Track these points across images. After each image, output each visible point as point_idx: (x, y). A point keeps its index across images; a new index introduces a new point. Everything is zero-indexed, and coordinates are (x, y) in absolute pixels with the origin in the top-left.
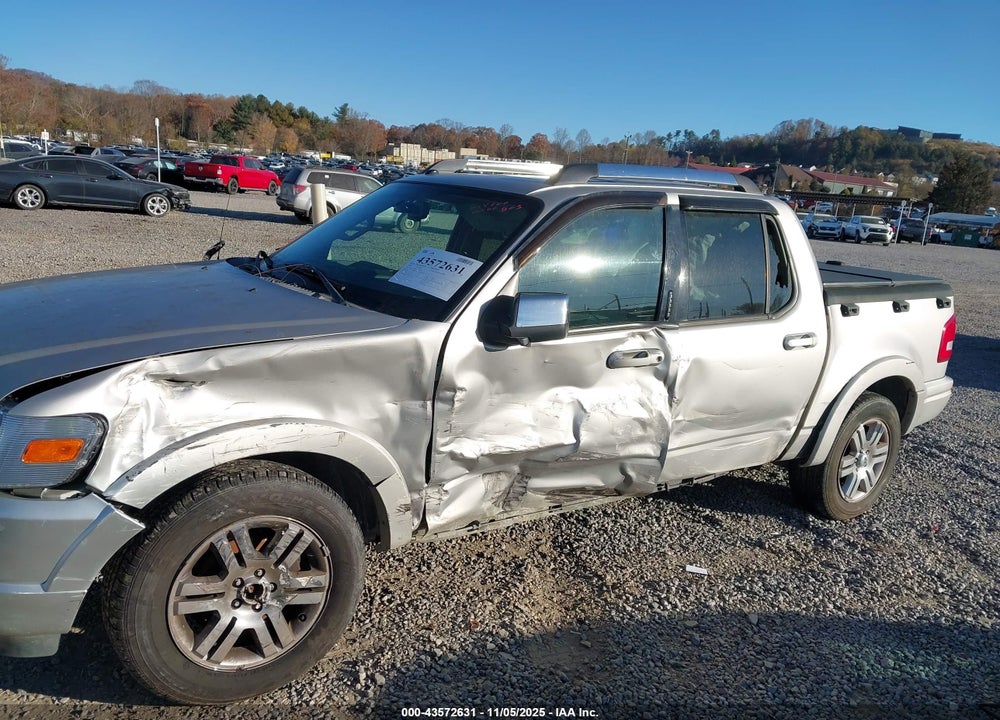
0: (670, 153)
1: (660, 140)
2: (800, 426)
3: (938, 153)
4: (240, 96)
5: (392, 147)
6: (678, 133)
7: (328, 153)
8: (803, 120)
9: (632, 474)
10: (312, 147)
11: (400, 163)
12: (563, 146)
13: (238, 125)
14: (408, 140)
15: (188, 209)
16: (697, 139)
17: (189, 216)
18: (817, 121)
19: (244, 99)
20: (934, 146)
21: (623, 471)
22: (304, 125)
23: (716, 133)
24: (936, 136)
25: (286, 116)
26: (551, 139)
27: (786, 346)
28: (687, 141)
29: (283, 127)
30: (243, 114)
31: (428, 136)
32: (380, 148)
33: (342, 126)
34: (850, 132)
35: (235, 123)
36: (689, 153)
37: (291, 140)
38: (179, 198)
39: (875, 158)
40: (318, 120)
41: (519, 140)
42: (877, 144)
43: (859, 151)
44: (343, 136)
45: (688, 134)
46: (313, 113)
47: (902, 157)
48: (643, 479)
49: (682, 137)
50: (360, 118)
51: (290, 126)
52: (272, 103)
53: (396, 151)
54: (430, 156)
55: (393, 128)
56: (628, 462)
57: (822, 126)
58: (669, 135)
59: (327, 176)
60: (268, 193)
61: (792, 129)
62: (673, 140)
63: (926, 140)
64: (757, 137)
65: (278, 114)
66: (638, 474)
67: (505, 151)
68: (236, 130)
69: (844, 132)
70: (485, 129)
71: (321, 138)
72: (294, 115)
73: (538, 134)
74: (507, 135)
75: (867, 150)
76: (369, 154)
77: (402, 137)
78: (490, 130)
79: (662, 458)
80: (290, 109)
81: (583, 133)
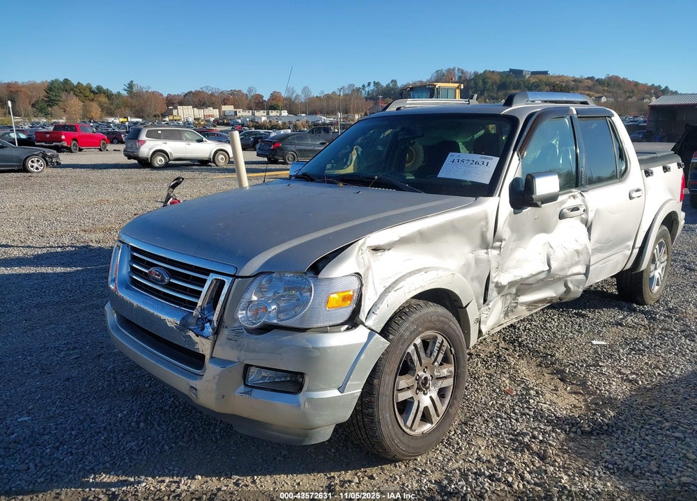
0: (366, 98)
1: (358, 90)
2: (633, 247)
3: (535, 84)
4: (49, 81)
5: (171, 109)
6: (369, 84)
7: (125, 118)
8: (449, 69)
9: (570, 285)
10: (112, 114)
11: (179, 120)
12: (293, 99)
13: (51, 102)
14: (181, 104)
15: (59, 165)
16: (382, 87)
17: (59, 170)
18: (459, 69)
19: (53, 83)
20: (533, 80)
21: (566, 285)
22: (103, 99)
23: (394, 82)
24: (533, 73)
25: (88, 93)
26: (284, 94)
27: (631, 198)
28: (376, 89)
29: (87, 102)
30: (54, 94)
31: (196, 100)
32: (163, 111)
33: (132, 97)
34: (480, 75)
35: (49, 101)
36: (380, 97)
37: (95, 111)
38: (51, 157)
39: (498, 90)
40: (113, 94)
41: (262, 97)
42: (498, 81)
43: (488, 87)
44: (134, 104)
45: (376, 84)
46: (108, 90)
47: (514, 89)
48: (576, 288)
49: (372, 87)
50: (144, 90)
51: (93, 100)
52: (75, 84)
53: (175, 112)
54: (200, 113)
55: (169, 95)
56: (568, 279)
57: (462, 72)
58: (364, 86)
59: (160, 132)
60: (100, 150)
61: (443, 75)
62: (367, 89)
63: (527, 76)
64: (421, 82)
65: (81, 92)
66: (574, 285)
67: (253, 105)
68: (51, 106)
69: (476, 74)
70: (235, 91)
71: (118, 107)
72: (93, 92)
73: (275, 92)
74: (252, 94)
75: (492, 86)
76: (155, 116)
77: (176, 101)
78: (240, 91)
79: (586, 274)
80: (89, 87)
81: (305, 89)
